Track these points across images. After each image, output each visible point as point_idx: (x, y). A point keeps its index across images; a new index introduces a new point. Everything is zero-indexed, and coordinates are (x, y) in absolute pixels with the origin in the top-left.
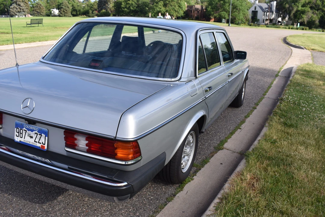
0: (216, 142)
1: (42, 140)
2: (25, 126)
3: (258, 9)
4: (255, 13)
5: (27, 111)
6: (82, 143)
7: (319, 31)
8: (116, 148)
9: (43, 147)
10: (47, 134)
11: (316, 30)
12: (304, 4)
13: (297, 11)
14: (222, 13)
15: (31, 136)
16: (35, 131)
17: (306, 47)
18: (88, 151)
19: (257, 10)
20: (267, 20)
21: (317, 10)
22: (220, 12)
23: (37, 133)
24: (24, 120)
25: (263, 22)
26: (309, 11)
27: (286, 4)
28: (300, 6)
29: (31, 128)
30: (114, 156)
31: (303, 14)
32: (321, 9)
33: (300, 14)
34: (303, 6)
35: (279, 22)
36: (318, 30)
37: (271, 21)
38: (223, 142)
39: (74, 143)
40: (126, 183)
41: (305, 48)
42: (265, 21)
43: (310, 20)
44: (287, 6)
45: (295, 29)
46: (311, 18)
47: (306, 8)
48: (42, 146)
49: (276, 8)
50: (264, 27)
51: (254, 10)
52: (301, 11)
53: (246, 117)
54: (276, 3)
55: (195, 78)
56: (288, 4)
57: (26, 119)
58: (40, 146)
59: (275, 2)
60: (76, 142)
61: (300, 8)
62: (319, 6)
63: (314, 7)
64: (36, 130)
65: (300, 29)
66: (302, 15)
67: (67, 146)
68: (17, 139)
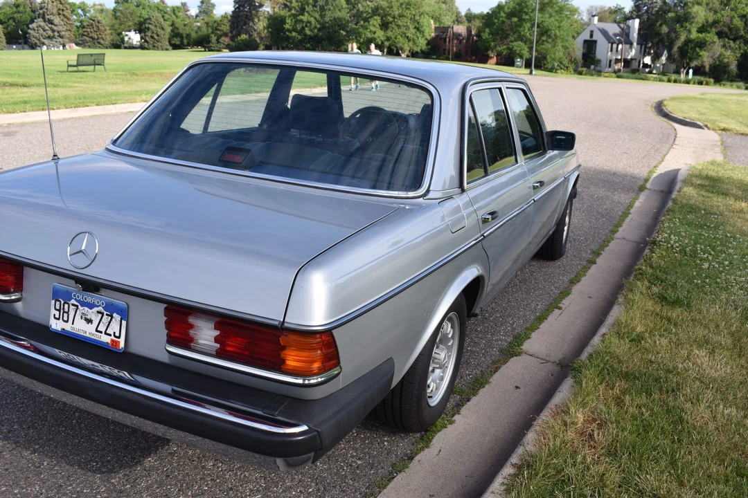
0: (504, 339)
1: (115, 327)
2: (75, 296)
3: (598, 36)
4: (590, 45)
5: (81, 261)
6: (206, 334)
7: (738, 87)
8: (284, 348)
9: (115, 343)
10: (125, 314)
11: (732, 86)
12: (703, 26)
13: (688, 41)
14: (515, 43)
15: (89, 317)
16: (98, 306)
17: (709, 125)
18: (219, 354)
19: (594, 38)
20: (617, 61)
21: (734, 40)
22: (511, 42)
23: (103, 310)
24: (73, 282)
25: (610, 66)
26: (714, 42)
27: (661, 25)
28: (694, 30)
29: (89, 300)
30: (278, 366)
31: (701, 50)
32: (741, 37)
33: (694, 49)
34: (700, 30)
35: (646, 66)
36: (735, 86)
37: (627, 63)
38: (520, 339)
39: (188, 335)
40: (304, 428)
41: (706, 126)
42: (613, 63)
43: (717, 63)
44: (665, 29)
45: (683, 83)
46: (718, 58)
47: (708, 35)
48: (112, 341)
49: (639, 34)
50: (611, 77)
51: (588, 38)
52: (697, 42)
53: (573, 282)
54: (640, 23)
55: (459, 190)
56: (667, 25)
57: (78, 280)
58: (109, 341)
59: (637, 21)
60: (192, 332)
61: (694, 35)
62: (738, 30)
63: (726, 33)
64: (100, 305)
65: (694, 83)
66: (698, 49)
67: (172, 340)
68: (56, 325)
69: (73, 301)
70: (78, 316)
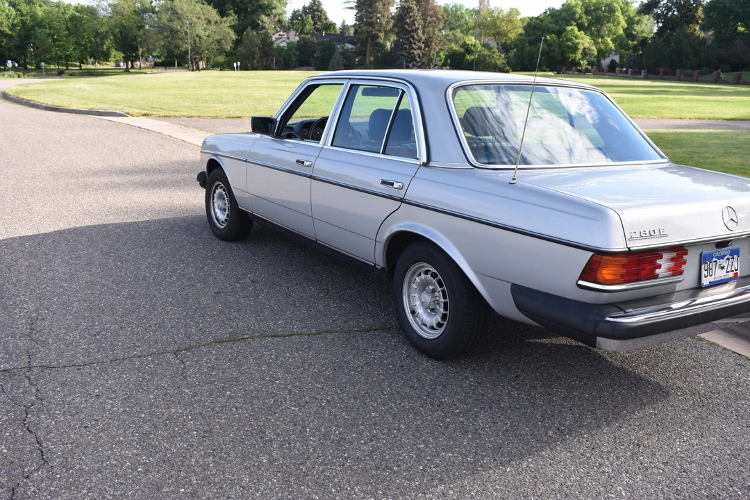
69: (715, 259)
70: (717, 268)
